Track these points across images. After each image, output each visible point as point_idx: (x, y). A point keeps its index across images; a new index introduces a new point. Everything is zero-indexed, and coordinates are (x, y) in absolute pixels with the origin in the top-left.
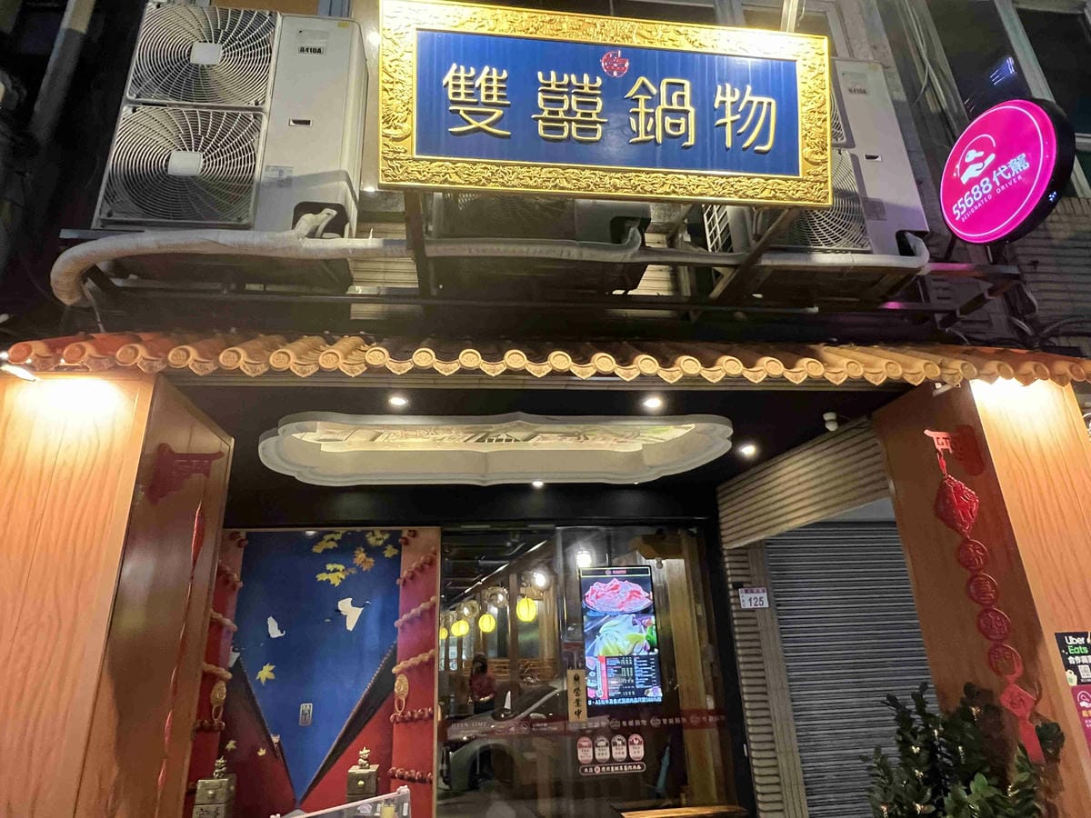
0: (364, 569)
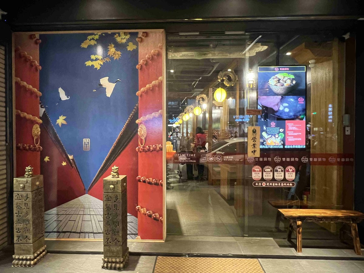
0: (115, 58)
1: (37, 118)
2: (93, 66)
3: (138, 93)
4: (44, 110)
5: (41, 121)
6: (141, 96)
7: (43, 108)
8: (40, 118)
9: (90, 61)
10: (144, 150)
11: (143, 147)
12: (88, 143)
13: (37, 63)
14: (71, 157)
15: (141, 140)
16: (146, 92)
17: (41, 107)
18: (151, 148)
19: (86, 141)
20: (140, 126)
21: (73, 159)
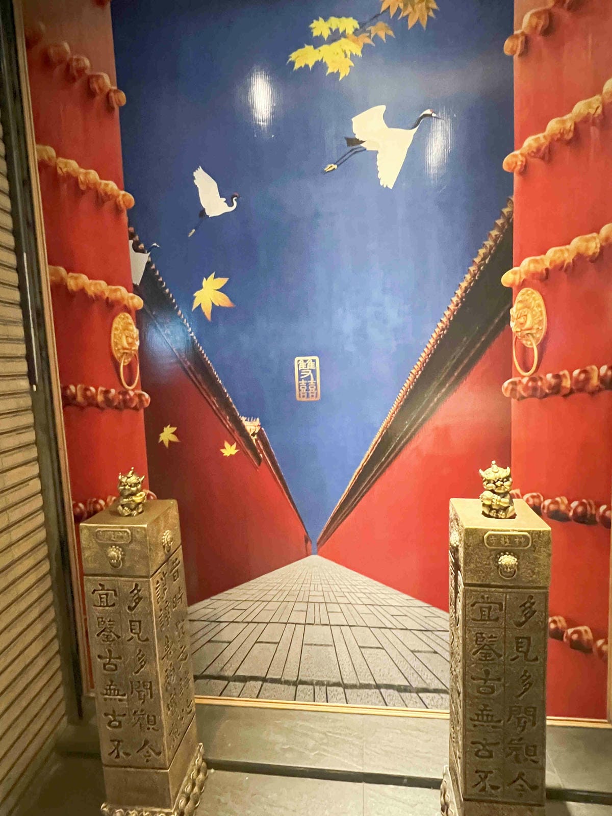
1: (123, 289)
2: (320, 65)
3: (512, 160)
4: (145, 258)
5: (137, 302)
6: (525, 171)
7: (143, 251)
8: (136, 290)
9: (309, 48)
10: (535, 389)
11: (532, 379)
12: (314, 371)
13: (108, 81)
14: (252, 426)
15: (525, 351)
16: (547, 154)
17: (136, 250)
18: (567, 383)
19: (305, 364)
20: (519, 297)
21: (260, 434)
